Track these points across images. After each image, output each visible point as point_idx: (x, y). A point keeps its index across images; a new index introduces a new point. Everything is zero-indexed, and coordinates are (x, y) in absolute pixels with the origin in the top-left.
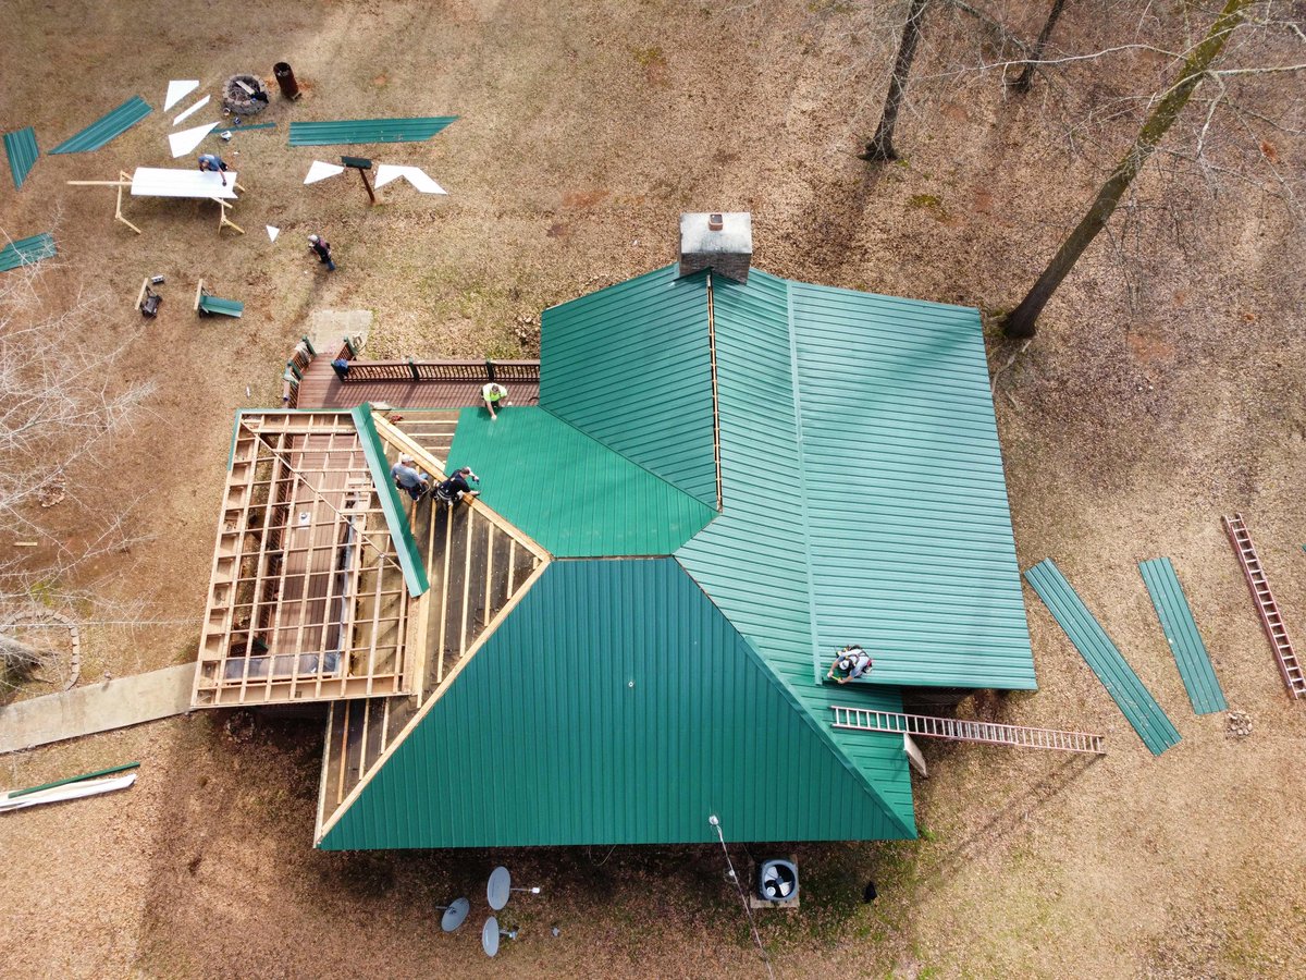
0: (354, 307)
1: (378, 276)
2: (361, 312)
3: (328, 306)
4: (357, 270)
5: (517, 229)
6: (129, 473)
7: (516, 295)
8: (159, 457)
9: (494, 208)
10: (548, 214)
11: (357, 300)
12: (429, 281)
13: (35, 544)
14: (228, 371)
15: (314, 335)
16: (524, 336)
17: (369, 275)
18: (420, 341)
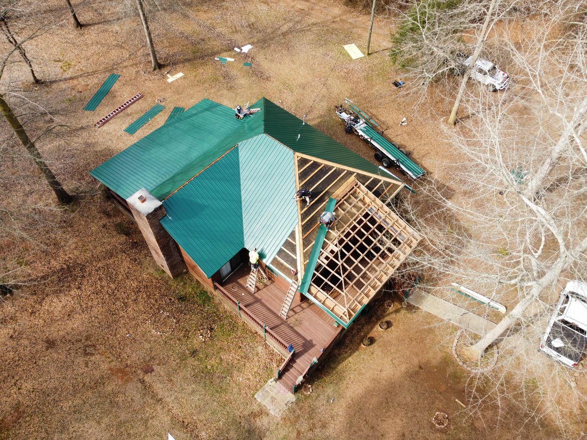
0: (259, 405)
1: (238, 413)
2: (259, 400)
3: (270, 415)
4: (242, 424)
5: (161, 386)
6: (403, 403)
7: (194, 353)
8: (387, 400)
9: (159, 407)
10: (143, 382)
11: (255, 408)
12: (219, 390)
13: (457, 400)
14: (334, 420)
15: (286, 405)
16: (209, 331)
17: (240, 417)
18: (248, 365)
